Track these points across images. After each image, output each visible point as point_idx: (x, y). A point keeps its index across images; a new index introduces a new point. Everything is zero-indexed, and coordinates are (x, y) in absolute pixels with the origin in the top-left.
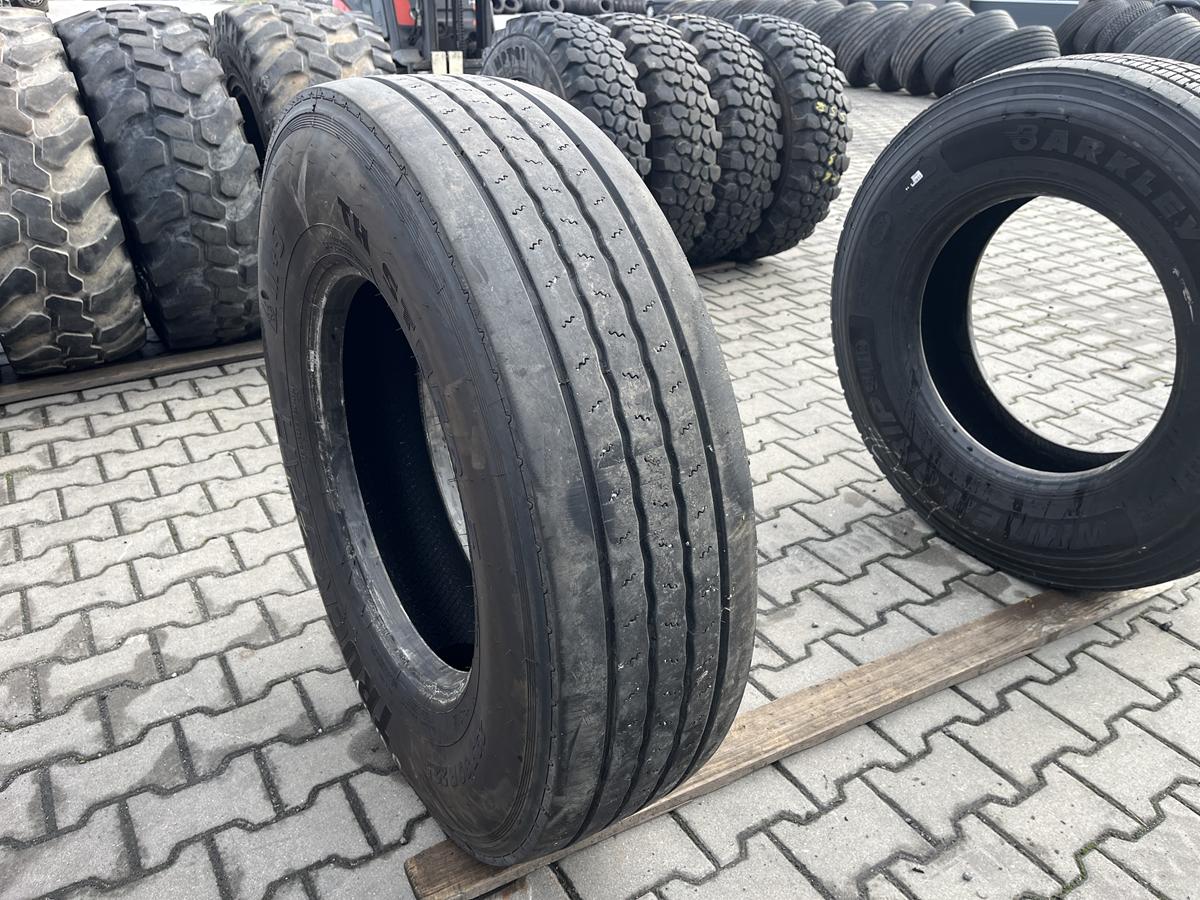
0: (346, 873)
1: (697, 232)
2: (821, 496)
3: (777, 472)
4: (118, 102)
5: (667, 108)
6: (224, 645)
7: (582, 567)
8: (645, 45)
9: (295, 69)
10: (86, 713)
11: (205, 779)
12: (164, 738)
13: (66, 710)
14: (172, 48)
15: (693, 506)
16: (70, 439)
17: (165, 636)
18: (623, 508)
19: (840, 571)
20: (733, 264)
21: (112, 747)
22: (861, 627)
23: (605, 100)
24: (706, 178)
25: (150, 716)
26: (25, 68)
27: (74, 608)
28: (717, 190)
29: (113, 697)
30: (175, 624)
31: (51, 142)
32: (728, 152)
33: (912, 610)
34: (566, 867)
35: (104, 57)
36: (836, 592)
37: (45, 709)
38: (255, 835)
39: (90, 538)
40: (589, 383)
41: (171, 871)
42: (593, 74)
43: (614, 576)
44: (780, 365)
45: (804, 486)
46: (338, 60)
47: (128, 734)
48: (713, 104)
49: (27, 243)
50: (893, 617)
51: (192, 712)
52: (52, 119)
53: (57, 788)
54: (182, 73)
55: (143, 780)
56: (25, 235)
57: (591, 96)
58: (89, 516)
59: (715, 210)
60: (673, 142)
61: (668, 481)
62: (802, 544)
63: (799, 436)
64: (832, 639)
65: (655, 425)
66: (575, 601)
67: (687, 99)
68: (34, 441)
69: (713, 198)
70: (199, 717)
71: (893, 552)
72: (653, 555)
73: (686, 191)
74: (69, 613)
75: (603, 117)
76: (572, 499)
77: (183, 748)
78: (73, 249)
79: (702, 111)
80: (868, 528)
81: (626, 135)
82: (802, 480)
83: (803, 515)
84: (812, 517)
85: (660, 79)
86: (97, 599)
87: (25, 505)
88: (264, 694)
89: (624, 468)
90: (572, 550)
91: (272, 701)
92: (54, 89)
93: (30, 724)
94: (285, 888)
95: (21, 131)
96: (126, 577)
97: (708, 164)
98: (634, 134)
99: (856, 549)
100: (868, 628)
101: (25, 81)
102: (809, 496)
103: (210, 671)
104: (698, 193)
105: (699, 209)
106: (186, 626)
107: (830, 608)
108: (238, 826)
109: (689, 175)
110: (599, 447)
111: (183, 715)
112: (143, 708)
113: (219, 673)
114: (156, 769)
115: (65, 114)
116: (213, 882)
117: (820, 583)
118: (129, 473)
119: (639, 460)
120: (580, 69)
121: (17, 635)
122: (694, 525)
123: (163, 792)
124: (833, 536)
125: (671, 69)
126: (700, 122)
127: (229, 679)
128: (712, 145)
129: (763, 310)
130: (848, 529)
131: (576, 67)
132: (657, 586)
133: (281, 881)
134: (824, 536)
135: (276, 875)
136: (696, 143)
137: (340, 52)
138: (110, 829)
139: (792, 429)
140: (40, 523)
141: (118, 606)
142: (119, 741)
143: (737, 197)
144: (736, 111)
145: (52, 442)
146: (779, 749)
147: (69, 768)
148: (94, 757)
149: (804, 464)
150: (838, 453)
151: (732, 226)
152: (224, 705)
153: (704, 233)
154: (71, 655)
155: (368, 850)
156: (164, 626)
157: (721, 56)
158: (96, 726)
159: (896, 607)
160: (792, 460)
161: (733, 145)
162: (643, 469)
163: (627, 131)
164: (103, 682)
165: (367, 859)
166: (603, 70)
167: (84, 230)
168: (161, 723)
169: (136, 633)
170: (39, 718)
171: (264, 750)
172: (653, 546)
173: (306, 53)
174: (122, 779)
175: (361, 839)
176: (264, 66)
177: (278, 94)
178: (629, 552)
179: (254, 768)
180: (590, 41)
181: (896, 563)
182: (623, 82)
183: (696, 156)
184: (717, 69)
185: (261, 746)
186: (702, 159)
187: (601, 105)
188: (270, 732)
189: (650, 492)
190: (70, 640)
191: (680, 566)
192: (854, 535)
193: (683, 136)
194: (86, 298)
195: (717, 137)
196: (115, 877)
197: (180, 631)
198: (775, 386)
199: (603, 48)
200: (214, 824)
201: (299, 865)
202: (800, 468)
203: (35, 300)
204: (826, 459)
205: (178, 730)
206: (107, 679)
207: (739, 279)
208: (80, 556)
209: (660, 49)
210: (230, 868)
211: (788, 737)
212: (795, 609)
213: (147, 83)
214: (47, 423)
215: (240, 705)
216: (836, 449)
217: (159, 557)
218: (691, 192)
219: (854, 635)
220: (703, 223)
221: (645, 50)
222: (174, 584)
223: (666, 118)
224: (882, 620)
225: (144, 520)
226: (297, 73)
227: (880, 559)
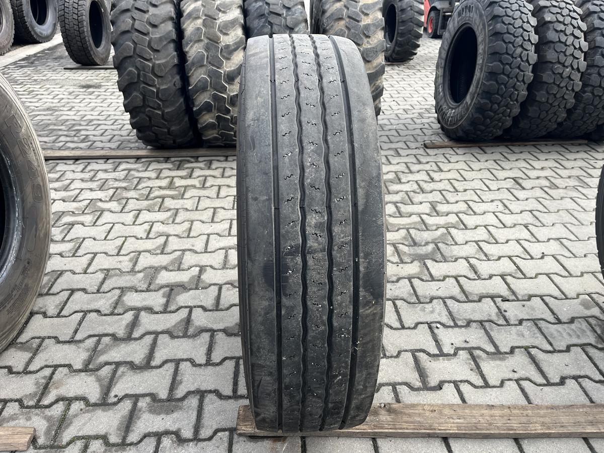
0: (218, 400)
1: (559, 120)
2: (565, 295)
3: (544, 274)
4: (258, 30)
5: (552, 45)
6: (224, 282)
7: (265, 303)
8: (547, 7)
9: (340, 16)
10: (164, 294)
11: (189, 337)
12: (183, 314)
13: (158, 290)
14: (286, 5)
15: (338, 288)
16: (214, 177)
17: (205, 271)
18: (294, 279)
19: (551, 344)
20: (586, 142)
21: (165, 311)
22: (545, 382)
23: (511, 39)
24: (570, 89)
25: (184, 303)
26: (224, 12)
27: (181, 249)
28: (577, 96)
29: (176, 290)
30: (211, 267)
31: (227, 46)
32: (590, 74)
33: (586, 383)
34: (308, 441)
35: (257, 9)
36: (540, 356)
37: (152, 287)
38: (194, 368)
39: (201, 221)
40: (290, 211)
41: (158, 370)
42: (507, 23)
43: (283, 312)
44: (584, 209)
45: (558, 287)
46: (363, 12)
47: (172, 307)
48: (585, 45)
49: (212, 90)
50: (571, 383)
51: (199, 307)
52: (230, 36)
53: (139, 321)
54: (288, 18)
55: (168, 329)
56: (211, 86)
57: (502, 36)
58: (204, 211)
59: (575, 107)
60: (551, 65)
61: (324, 271)
62: (535, 321)
63: (572, 255)
64: (522, 382)
65: (324, 240)
66: (260, 319)
67: (566, 40)
68: (201, 174)
69: (574, 101)
70: (200, 310)
71: (594, 343)
72: (308, 308)
73: (555, 95)
74: (178, 250)
75: (507, 48)
76: (266, 268)
77: (188, 321)
78: (229, 95)
79: (575, 48)
80: (586, 324)
81: (519, 59)
82: (558, 284)
83: (546, 304)
84: (552, 307)
85: (551, 28)
86: (191, 247)
87: (185, 201)
88: (228, 309)
89: (299, 259)
90: (262, 293)
91: (229, 313)
92: (233, 23)
93: (143, 291)
94: (193, 396)
95: (216, 40)
96: (205, 241)
97: (573, 80)
98: (525, 59)
99: (569, 335)
100: (549, 384)
101: (223, 18)
102: (557, 293)
103: (214, 291)
104: (563, 97)
105: (562, 107)
106: (215, 269)
107: (531, 364)
108: (190, 361)
109: (558, 86)
110: (287, 246)
111: (195, 307)
112: (184, 299)
113: (216, 293)
114: (175, 326)
115: (236, 35)
116: (170, 381)
117: (534, 347)
118: (228, 196)
119: (309, 257)
120: (500, 19)
121: (158, 254)
122: (337, 299)
123: (173, 337)
124: (559, 322)
125: (560, 22)
126: (572, 55)
127: (218, 298)
128: (578, 69)
129: (591, 173)
130: (572, 320)
131: (497, 18)
132: (309, 324)
133: (193, 392)
134: (553, 320)
135: (192, 389)
136: (567, 67)
137: (365, 8)
138: (147, 344)
139: (570, 251)
140: (187, 210)
141: (196, 252)
142: (169, 309)
143: (591, 102)
144: (600, 50)
145: (207, 176)
146: (448, 431)
147: (147, 314)
148: (157, 313)
149: (565, 273)
150: (592, 273)
151: (585, 119)
152: (211, 308)
153: (565, 120)
154: (171, 268)
155: (230, 393)
156: (207, 266)
157: (598, 16)
158: (164, 300)
159: (576, 378)
160: (558, 269)
161: (594, 71)
162: (310, 262)
163: (520, 57)
164: (175, 283)
165: (229, 397)
166: (513, 21)
167: (234, 87)
168: (186, 307)
169: (196, 266)
170: (148, 290)
171: (215, 333)
172: (309, 303)
173: (348, 9)
174: (162, 326)
175: (231, 388)
176: (327, 14)
177: (330, 29)
178: (293, 302)
179: (208, 339)
180: (511, 4)
181: (592, 351)
182: (525, 28)
183: (565, 75)
184: (593, 24)
185: (215, 331)
186: (569, 77)
187: (507, 41)
188: (221, 326)
189: (312, 275)
190: (173, 262)
191: (325, 318)
192: (573, 326)
193: (559, 62)
194: (232, 117)
195: (583, 65)
196: (139, 365)
197: (212, 270)
198: (572, 222)
199: (518, 8)
200: (182, 357)
201: (203, 388)
202: (561, 276)
203: (212, 115)
204: (582, 274)
205: (190, 312)
206: (177, 282)
207: (585, 152)
208: (193, 227)
209: (555, 10)
210: (178, 378)
211: (457, 427)
212: (508, 357)
213: (272, 22)
214: (209, 168)
215: (217, 310)
216: (593, 270)
217: (220, 236)
218: (558, 96)
219: (538, 385)
220: (564, 115)
221: (547, 10)
222: (220, 249)
223: (550, 51)
224: (562, 382)
225: (222, 218)
226: (341, 19)
227: (583, 346)
